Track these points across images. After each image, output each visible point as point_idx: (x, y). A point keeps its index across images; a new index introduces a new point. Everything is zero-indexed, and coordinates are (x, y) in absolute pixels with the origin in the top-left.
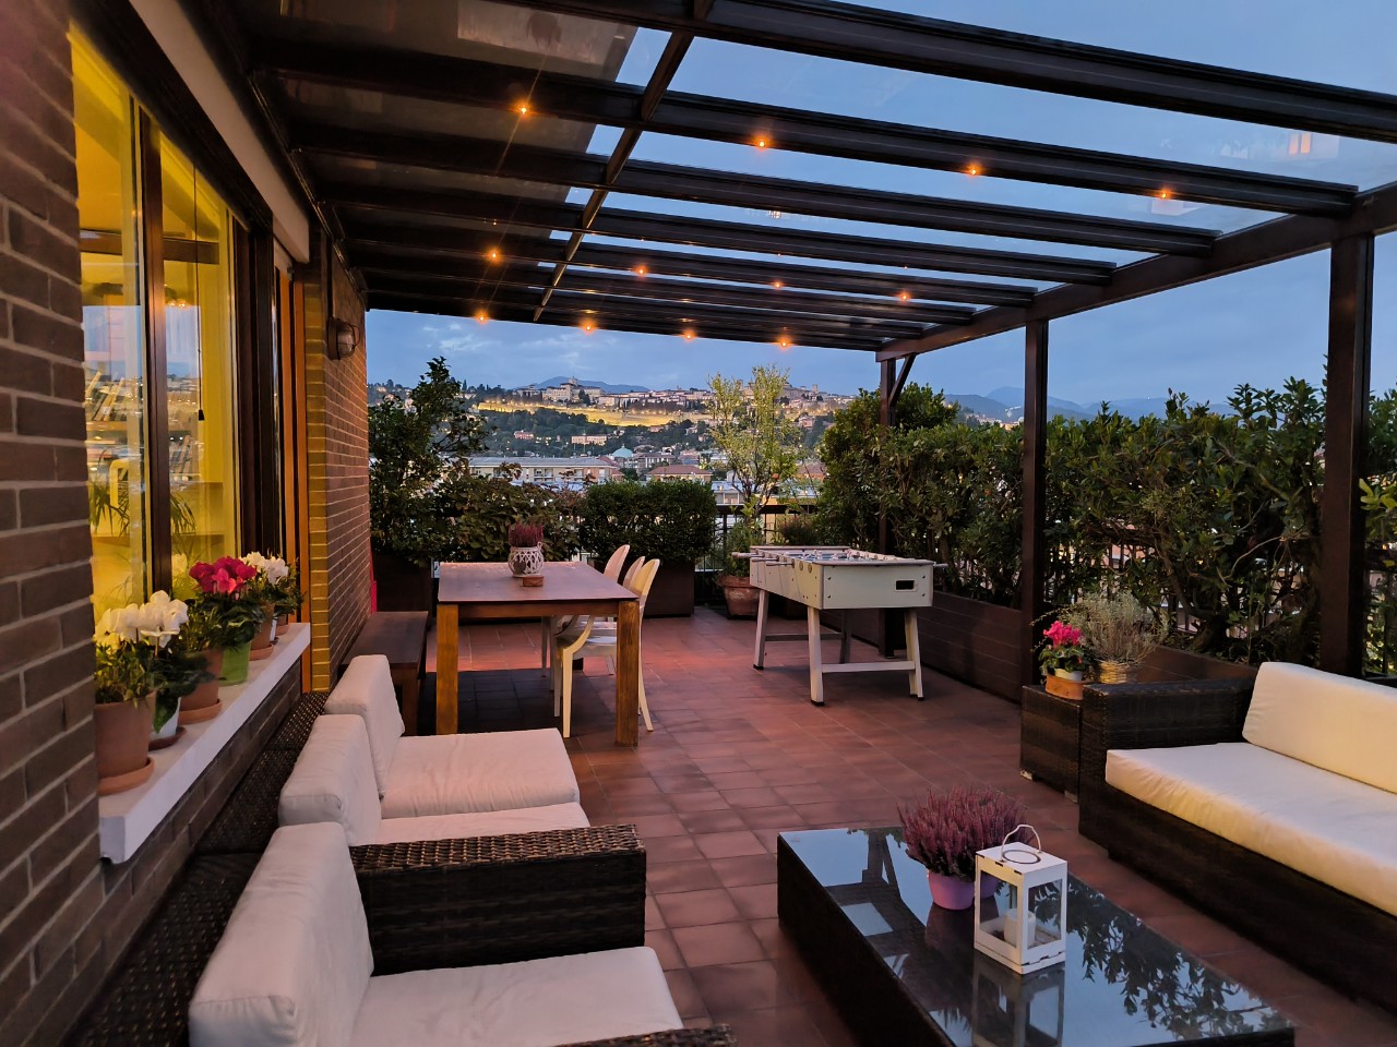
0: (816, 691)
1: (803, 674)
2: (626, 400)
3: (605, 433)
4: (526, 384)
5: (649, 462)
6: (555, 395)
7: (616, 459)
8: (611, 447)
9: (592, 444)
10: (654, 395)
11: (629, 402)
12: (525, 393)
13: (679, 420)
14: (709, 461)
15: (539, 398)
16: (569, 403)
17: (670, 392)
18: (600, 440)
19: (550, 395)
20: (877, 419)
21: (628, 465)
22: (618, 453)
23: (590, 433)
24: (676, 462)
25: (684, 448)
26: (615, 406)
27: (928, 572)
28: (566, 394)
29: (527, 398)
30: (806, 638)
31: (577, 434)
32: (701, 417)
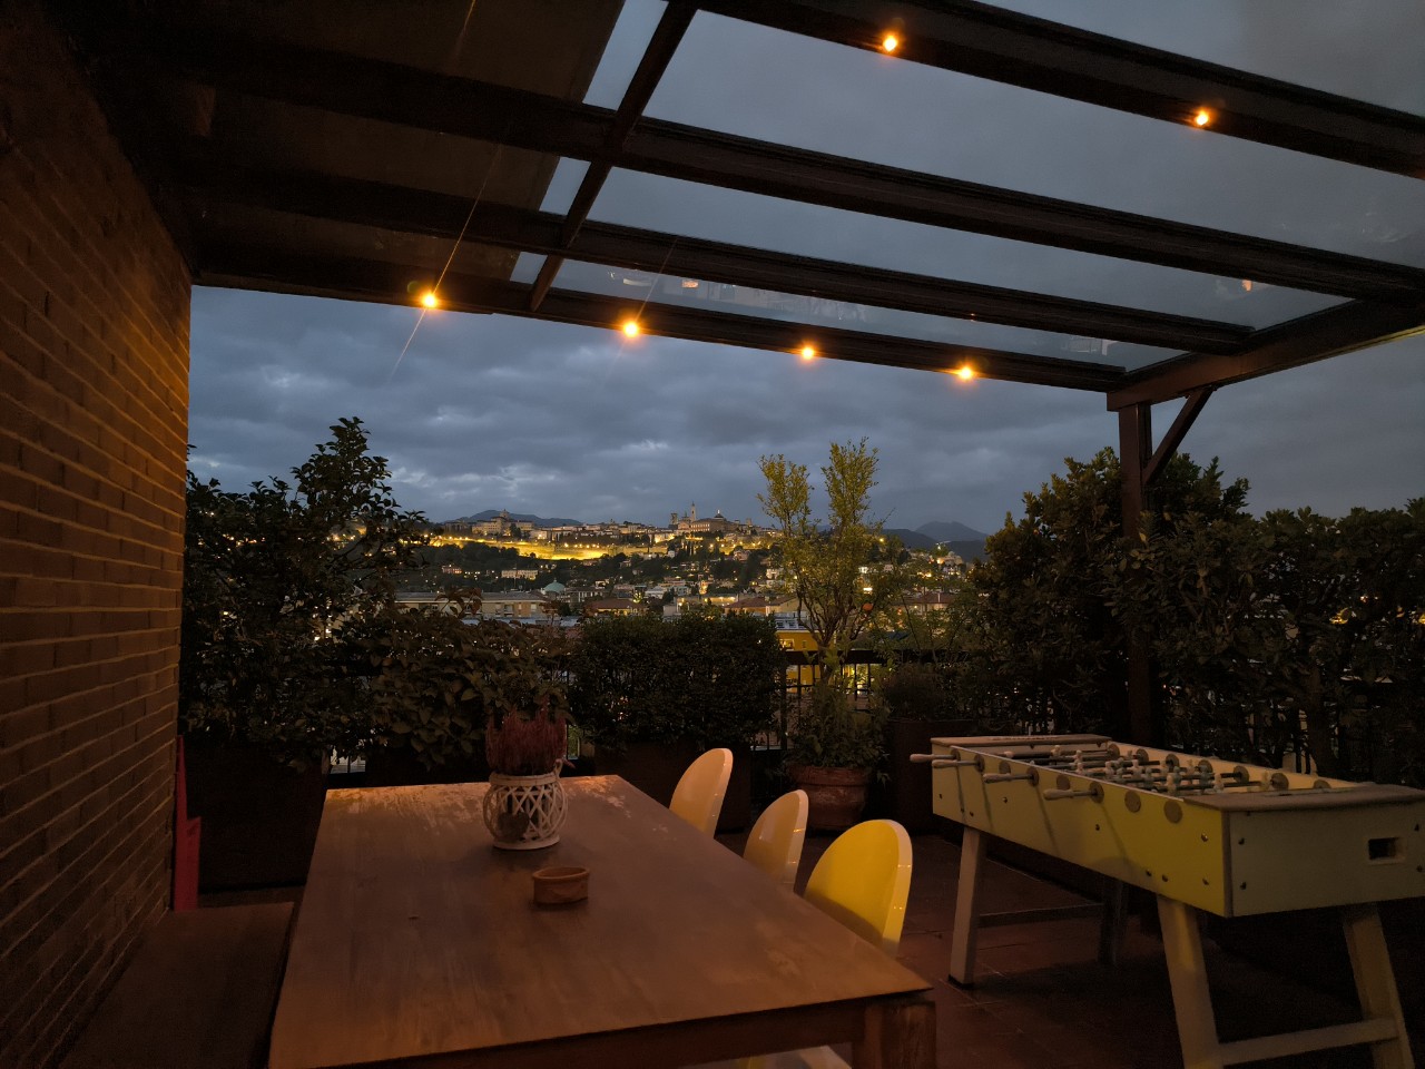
2: (559, 533)
3: (537, 567)
4: (456, 517)
5: (581, 596)
6: (485, 528)
7: (547, 593)
8: (543, 580)
9: (523, 578)
10: (588, 528)
11: (561, 535)
12: (453, 527)
13: (612, 554)
14: (643, 595)
15: (468, 532)
16: (499, 537)
17: (603, 526)
18: (532, 575)
19: (480, 529)
21: (560, 599)
22: (550, 587)
23: (521, 567)
24: (610, 596)
25: (617, 582)
26: (547, 540)
28: (497, 526)
29: (457, 532)
31: (509, 568)
32: (634, 550)
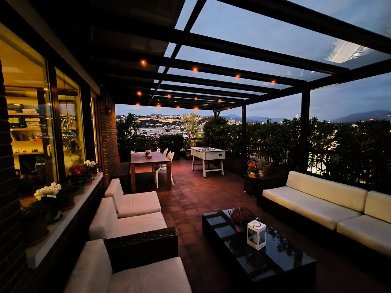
0: (204, 175)
1: (202, 171)
3: (162, 123)
4: (148, 115)
5: (170, 128)
9: (160, 125)
10: (170, 116)
11: (166, 118)
13: (175, 121)
15: (150, 117)
16: (155, 118)
17: (173, 116)
19: (152, 117)
20: (213, 123)
21: (166, 129)
22: (164, 127)
23: (159, 123)
24: (175, 128)
25: (176, 126)
26: (164, 118)
27: (224, 152)
28: (155, 116)
29: (148, 117)
30: (202, 164)
31: (157, 123)
32: (179, 120)
